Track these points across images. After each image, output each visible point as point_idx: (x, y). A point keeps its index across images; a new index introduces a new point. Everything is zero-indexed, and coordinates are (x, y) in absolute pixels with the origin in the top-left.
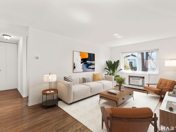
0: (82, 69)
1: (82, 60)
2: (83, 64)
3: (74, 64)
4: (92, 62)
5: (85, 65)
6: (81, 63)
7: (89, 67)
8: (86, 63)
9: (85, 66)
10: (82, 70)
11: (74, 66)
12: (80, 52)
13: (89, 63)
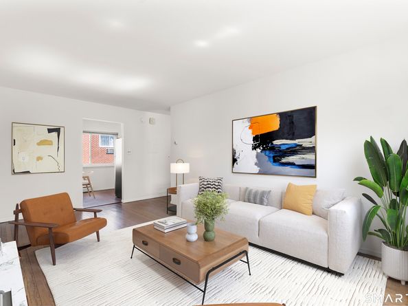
0: (256, 164)
1: (255, 139)
2: (259, 150)
3: (234, 153)
4: (297, 141)
5: (267, 152)
6: (254, 148)
7: (284, 160)
8: (273, 149)
9: (267, 158)
10: (256, 169)
11: (233, 156)
12: (251, 119)
13: (283, 148)
